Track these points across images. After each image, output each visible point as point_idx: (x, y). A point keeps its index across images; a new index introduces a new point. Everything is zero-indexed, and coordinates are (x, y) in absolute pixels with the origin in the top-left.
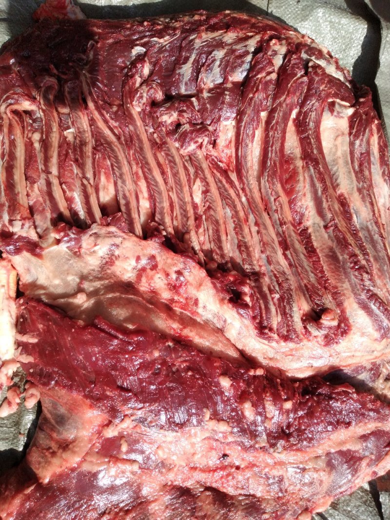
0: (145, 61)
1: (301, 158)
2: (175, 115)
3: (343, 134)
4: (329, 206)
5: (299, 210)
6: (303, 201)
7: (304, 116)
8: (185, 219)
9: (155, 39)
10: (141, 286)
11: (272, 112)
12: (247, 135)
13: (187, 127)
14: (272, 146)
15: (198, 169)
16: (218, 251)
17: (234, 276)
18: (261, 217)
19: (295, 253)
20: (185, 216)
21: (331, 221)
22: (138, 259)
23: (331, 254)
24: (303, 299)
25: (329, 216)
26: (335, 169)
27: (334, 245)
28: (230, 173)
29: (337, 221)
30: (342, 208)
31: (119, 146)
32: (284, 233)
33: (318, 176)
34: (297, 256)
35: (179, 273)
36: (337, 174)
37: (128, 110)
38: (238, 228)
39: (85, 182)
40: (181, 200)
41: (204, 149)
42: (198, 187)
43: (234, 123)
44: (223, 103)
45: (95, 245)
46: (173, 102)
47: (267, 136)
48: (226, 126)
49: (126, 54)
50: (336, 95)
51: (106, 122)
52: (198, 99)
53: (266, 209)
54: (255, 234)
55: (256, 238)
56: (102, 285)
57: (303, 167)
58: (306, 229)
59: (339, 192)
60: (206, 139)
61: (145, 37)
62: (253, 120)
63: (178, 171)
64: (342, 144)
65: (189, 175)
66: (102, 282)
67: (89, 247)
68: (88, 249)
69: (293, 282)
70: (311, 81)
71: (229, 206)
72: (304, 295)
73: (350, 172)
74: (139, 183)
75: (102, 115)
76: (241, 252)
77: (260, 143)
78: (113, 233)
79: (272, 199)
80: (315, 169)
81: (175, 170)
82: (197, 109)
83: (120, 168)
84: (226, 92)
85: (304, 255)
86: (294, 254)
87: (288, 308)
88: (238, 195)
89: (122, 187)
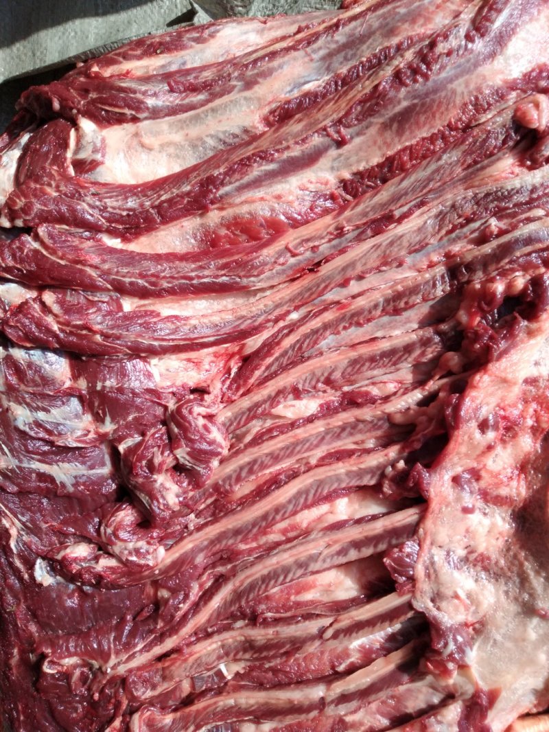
0: (64, 558)
1: (202, 215)
2: (161, 480)
3: (136, 135)
4: (297, 143)
5: (308, 204)
6: (291, 198)
7: (117, 221)
8: (361, 426)
9: (13, 544)
10: (518, 494)
11: (121, 289)
12: (175, 331)
13: (182, 453)
14: (191, 279)
15: (252, 413)
16: (417, 352)
17: (471, 316)
18: (329, 278)
19: (399, 199)
20: (353, 427)
21: (328, 135)
22: (466, 511)
23: (395, 126)
24: (488, 171)
25: (317, 140)
26: (211, 142)
27: (377, 120)
28: (248, 351)
29: (328, 122)
30: (297, 116)
31: (241, 577)
32: (358, 227)
33: (237, 176)
34: (406, 194)
35: (483, 426)
36: (222, 136)
37: (165, 572)
38: (357, 319)
39: (329, 633)
40: (323, 438)
41: (213, 411)
42: (291, 409)
43: (154, 361)
44: (120, 390)
45: (456, 596)
46: (135, 487)
47: (172, 292)
48: (161, 375)
49: (55, 596)
50: (59, 161)
51: (196, 608)
52: (121, 439)
53: (311, 271)
54: (364, 285)
55: (371, 280)
56: (538, 573)
57: (221, 209)
58: (344, 184)
59: (261, 128)
60: (197, 409)
61: (11, 565)
62: (146, 326)
63: (267, 455)
64: (157, 134)
65: (270, 430)
66: (532, 574)
67: (462, 609)
68: (467, 609)
69: (458, 195)
70: (45, 218)
71: (316, 343)
72: (483, 168)
73: (213, 110)
74: (304, 525)
75: (185, 618)
76: (409, 307)
77: (184, 302)
78: (427, 568)
79: (292, 261)
80: (222, 184)
81: (267, 460)
82: (138, 438)
83: (286, 570)
84: (99, 388)
85: (402, 180)
86: (402, 201)
87: (516, 199)
88: (292, 328)
89: (324, 561)
